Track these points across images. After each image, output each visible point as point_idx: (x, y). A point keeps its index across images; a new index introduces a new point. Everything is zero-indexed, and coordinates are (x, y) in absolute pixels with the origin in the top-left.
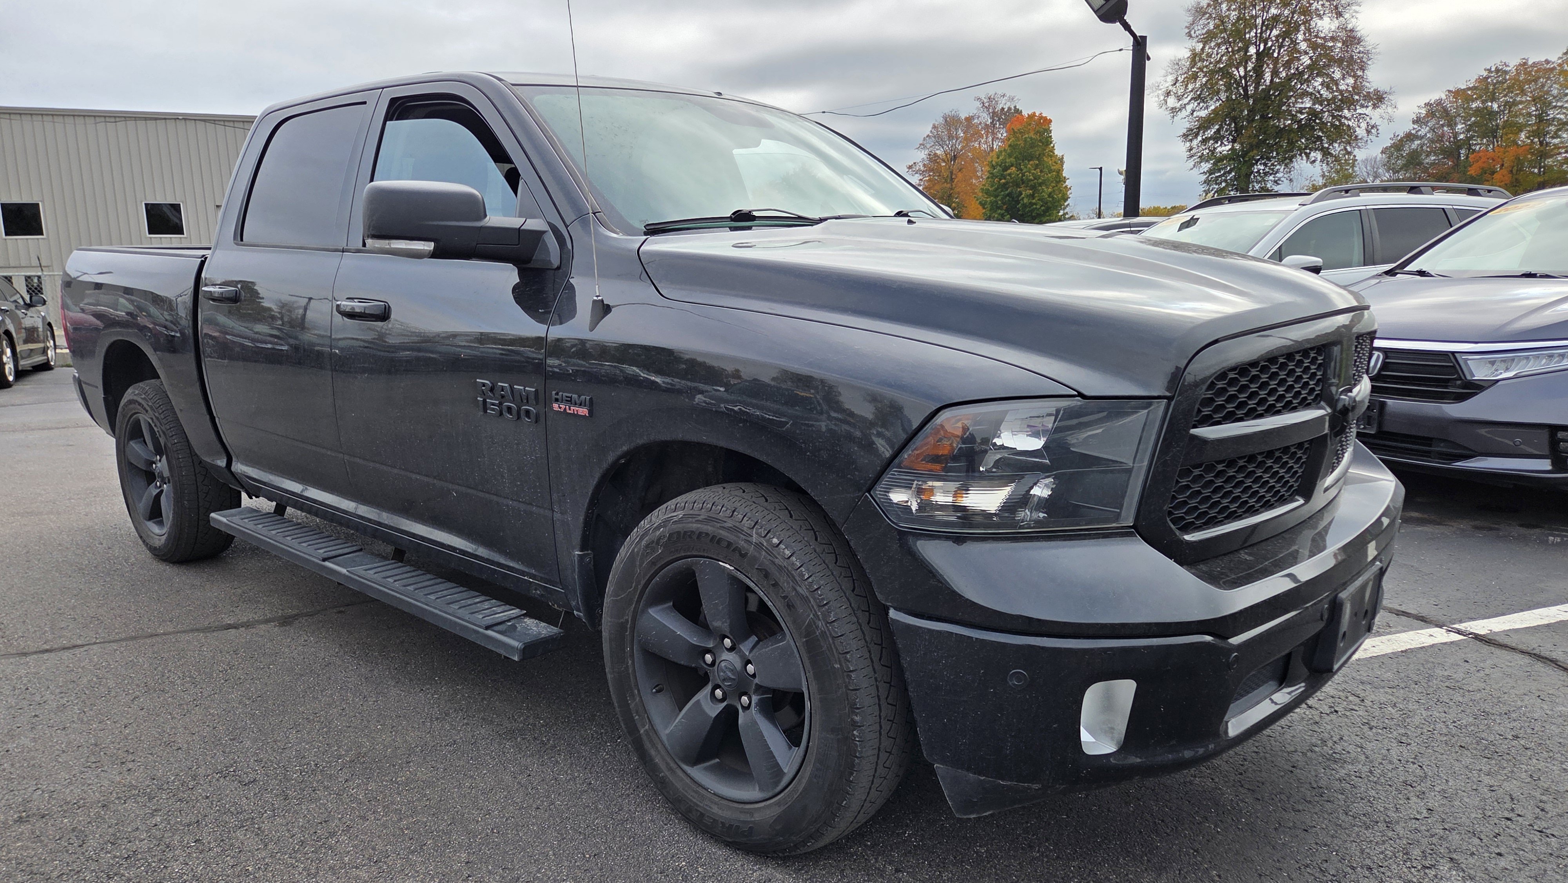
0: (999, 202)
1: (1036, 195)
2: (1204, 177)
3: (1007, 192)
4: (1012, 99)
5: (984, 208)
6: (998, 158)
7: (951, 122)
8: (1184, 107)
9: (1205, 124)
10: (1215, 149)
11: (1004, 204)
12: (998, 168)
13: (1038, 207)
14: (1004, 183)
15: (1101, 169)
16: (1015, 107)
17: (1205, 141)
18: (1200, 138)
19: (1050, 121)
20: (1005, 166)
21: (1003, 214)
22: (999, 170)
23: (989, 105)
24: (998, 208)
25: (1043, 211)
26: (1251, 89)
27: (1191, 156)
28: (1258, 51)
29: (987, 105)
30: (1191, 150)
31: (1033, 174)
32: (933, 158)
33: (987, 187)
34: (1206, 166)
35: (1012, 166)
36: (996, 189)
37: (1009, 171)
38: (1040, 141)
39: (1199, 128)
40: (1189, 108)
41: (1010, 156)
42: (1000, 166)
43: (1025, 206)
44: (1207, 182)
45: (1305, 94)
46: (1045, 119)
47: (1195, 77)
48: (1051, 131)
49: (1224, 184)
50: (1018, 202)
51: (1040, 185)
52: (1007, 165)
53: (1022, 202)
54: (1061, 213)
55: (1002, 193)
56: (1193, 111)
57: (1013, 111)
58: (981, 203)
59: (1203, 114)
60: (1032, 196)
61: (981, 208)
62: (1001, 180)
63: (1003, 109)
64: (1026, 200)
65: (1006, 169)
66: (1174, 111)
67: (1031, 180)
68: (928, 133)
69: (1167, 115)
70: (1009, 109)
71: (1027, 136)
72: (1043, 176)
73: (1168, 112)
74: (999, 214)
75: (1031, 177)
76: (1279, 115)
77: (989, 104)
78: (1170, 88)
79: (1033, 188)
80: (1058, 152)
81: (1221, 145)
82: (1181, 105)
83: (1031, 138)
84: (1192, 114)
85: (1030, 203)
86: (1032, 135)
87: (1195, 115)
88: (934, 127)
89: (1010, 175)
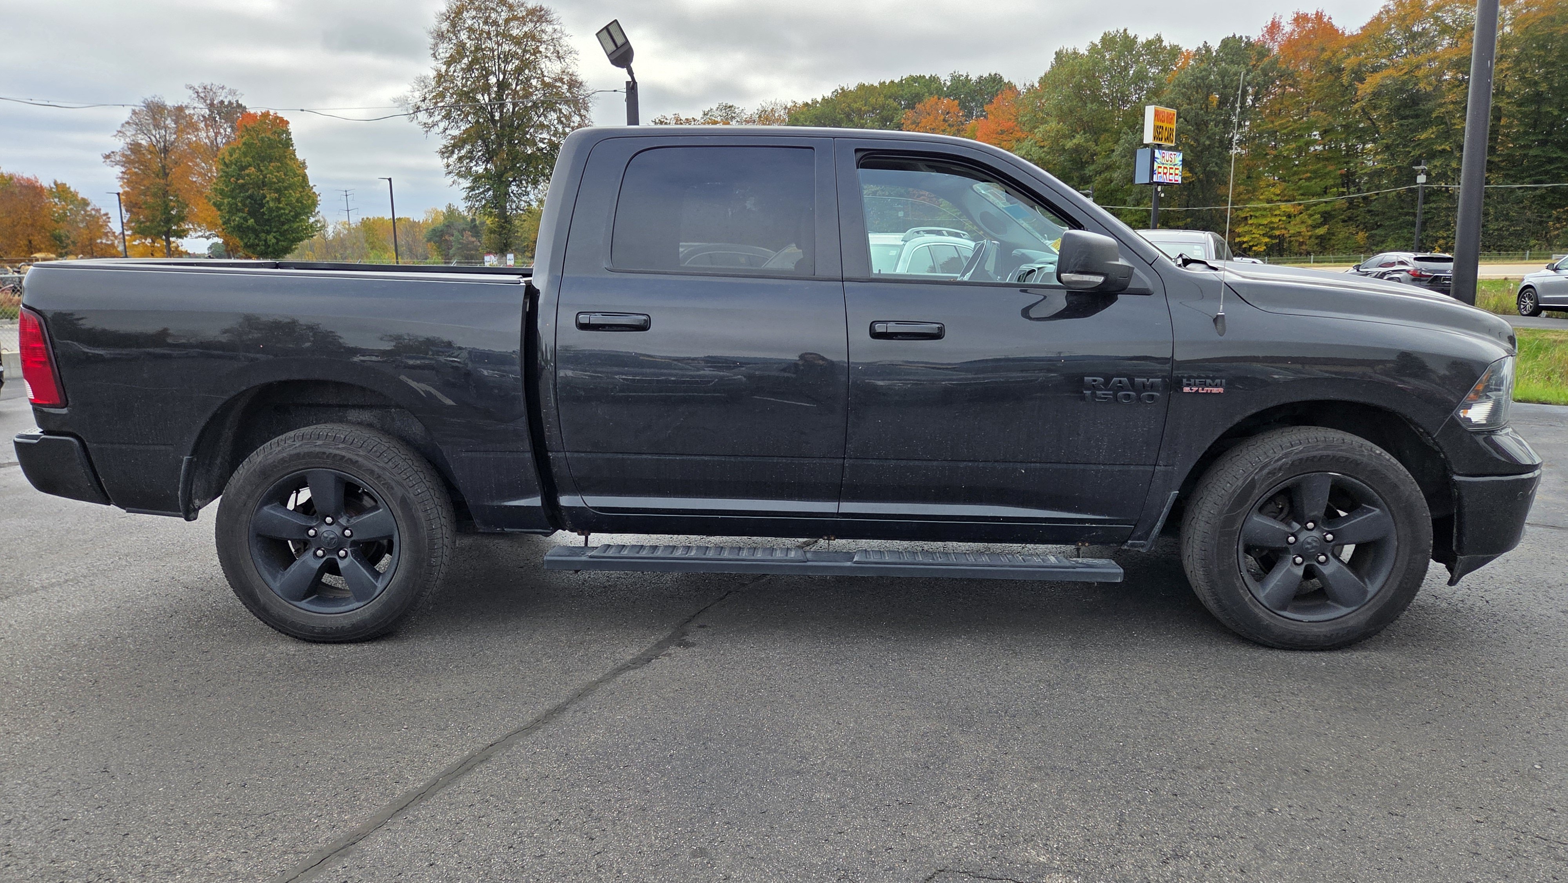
0: (239, 204)
1: (282, 199)
2: (465, 195)
3: (247, 194)
4: (233, 92)
5: (219, 210)
6: (231, 156)
7: (156, 111)
8: (435, 124)
9: (458, 143)
10: (471, 168)
11: (244, 205)
12: (233, 166)
13: (287, 212)
14: (242, 184)
15: (390, 180)
16: (237, 101)
17: (460, 159)
18: (455, 156)
19: (288, 123)
20: (241, 165)
21: (245, 217)
22: (234, 169)
23: (205, 96)
24: (239, 210)
25: (292, 217)
26: (497, 116)
27: (450, 173)
28: (498, 80)
29: (202, 95)
30: (448, 166)
31: (276, 176)
32: (135, 148)
33: (221, 186)
34: (467, 183)
35: (250, 165)
36: (233, 190)
37: (247, 172)
38: (280, 142)
39: (454, 146)
40: (442, 125)
41: (245, 154)
42: (235, 165)
43: (271, 210)
44: (468, 198)
45: (542, 126)
46: (282, 119)
47: (442, 95)
48: (290, 133)
49: (484, 202)
50: (262, 206)
51: (286, 188)
52: (244, 164)
53: (266, 205)
54: (312, 220)
55: (242, 195)
56: (445, 129)
57: (235, 105)
58: (215, 204)
59: (456, 132)
60: (278, 200)
61: (215, 209)
62: (238, 179)
63: (222, 102)
64: (271, 204)
65: (243, 168)
66: (428, 127)
67: (275, 183)
68: (127, 120)
69: (421, 129)
70: (230, 103)
71: (263, 135)
72: (288, 180)
73: (421, 127)
74: (240, 217)
75: (274, 180)
76: (524, 142)
77: (204, 94)
78: (419, 103)
79: (278, 191)
80: (300, 156)
81: (475, 165)
82: (433, 122)
83: (269, 138)
84: (444, 131)
85: (277, 207)
86: (269, 134)
87: (447, 134)
88: (134, 113)
89: (248, 175)
